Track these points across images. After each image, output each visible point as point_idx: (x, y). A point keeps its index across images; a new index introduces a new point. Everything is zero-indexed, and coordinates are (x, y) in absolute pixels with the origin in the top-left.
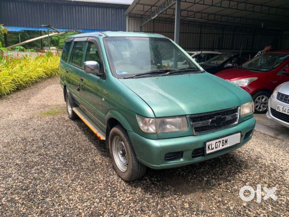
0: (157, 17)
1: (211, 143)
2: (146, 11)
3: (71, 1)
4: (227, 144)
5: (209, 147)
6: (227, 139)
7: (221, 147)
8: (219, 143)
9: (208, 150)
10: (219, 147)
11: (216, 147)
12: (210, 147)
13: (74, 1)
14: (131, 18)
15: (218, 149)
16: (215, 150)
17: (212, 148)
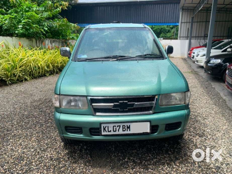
0: (203, 7)
1: (107, 126)
2: (197, 3)
3: (138, 2)
4: (130, 130)
5: (104, 129)
6: (130, 126)
7: (121, 132)
8: (119, 127)
9: (104, 132)
10: (118, 131)
11: (115, 130)
12: (106, 129)
13: (140, 2)
14: (184, 11)
15: (117, 133)
16: (112, 133)
17: (109, 130)
